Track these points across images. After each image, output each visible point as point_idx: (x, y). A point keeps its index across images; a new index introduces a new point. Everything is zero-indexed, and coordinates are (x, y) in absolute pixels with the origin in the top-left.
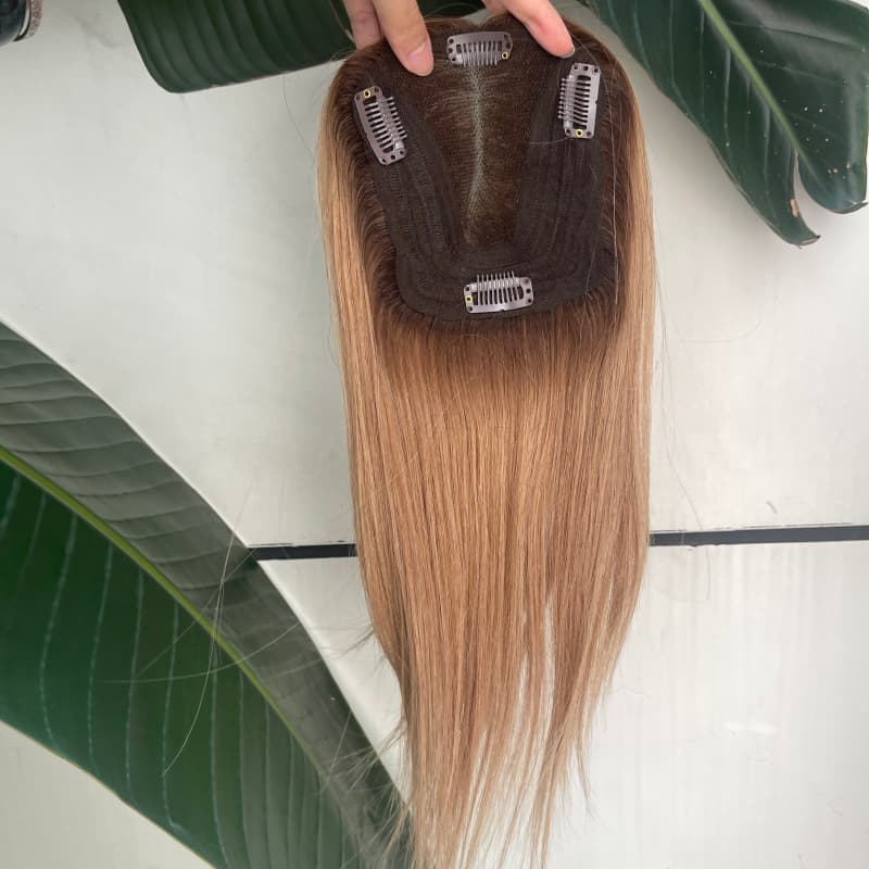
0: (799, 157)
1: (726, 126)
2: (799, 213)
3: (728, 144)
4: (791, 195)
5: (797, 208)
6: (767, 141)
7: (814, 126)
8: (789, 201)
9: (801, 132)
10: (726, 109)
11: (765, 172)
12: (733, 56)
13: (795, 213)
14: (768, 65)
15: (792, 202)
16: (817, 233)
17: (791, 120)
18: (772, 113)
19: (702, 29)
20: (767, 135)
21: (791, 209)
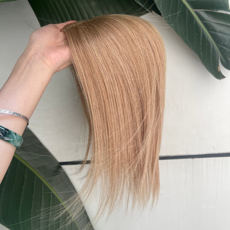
0: (220, 56)
1: (201, 48)
2: (220, 71)
3: (201, 54)
4: (218, 65)
5: (219, 69)
6: (212, 52)
7: (224, 47)
8: (217, 67)
9: (221, 49)
10: (201, 43)
11: (211, 60)
12: (203, 29)
13: (219, 70)
14: (213, 32)
15: (218, 68)
16: (225, 76)
17: (218, 46)
18: (213, 44)
19: (195, 23)
20: (211, 50)
21: (218, 69)
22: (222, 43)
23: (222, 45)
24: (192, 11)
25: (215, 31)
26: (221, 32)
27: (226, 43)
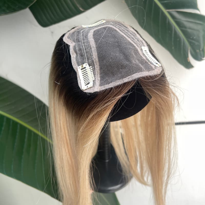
0: (190, 50)
1: (173, 44)
3: (173, 48)
4: (188, 57)
7: (193, 41)
9: (190, 43)
10: (173, 39)
11: (182, 53)
12: (175, 27)
13: (189, 61)
14: (184, 29)
16: (194, 66)
17: (188, 41)
18: (183, 39)
19: (167, 22)
20: (182, 44)
21: (187, 60)
22: (191, 38)
23: (191, 39)
24: (165, 11)
25: (185, 27)
26: (190, 28)
27: (195, 38)
